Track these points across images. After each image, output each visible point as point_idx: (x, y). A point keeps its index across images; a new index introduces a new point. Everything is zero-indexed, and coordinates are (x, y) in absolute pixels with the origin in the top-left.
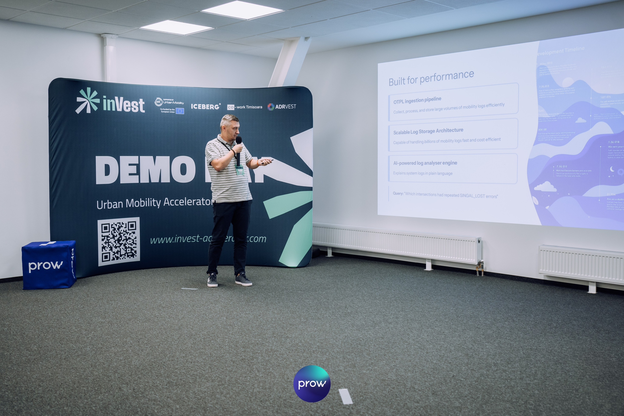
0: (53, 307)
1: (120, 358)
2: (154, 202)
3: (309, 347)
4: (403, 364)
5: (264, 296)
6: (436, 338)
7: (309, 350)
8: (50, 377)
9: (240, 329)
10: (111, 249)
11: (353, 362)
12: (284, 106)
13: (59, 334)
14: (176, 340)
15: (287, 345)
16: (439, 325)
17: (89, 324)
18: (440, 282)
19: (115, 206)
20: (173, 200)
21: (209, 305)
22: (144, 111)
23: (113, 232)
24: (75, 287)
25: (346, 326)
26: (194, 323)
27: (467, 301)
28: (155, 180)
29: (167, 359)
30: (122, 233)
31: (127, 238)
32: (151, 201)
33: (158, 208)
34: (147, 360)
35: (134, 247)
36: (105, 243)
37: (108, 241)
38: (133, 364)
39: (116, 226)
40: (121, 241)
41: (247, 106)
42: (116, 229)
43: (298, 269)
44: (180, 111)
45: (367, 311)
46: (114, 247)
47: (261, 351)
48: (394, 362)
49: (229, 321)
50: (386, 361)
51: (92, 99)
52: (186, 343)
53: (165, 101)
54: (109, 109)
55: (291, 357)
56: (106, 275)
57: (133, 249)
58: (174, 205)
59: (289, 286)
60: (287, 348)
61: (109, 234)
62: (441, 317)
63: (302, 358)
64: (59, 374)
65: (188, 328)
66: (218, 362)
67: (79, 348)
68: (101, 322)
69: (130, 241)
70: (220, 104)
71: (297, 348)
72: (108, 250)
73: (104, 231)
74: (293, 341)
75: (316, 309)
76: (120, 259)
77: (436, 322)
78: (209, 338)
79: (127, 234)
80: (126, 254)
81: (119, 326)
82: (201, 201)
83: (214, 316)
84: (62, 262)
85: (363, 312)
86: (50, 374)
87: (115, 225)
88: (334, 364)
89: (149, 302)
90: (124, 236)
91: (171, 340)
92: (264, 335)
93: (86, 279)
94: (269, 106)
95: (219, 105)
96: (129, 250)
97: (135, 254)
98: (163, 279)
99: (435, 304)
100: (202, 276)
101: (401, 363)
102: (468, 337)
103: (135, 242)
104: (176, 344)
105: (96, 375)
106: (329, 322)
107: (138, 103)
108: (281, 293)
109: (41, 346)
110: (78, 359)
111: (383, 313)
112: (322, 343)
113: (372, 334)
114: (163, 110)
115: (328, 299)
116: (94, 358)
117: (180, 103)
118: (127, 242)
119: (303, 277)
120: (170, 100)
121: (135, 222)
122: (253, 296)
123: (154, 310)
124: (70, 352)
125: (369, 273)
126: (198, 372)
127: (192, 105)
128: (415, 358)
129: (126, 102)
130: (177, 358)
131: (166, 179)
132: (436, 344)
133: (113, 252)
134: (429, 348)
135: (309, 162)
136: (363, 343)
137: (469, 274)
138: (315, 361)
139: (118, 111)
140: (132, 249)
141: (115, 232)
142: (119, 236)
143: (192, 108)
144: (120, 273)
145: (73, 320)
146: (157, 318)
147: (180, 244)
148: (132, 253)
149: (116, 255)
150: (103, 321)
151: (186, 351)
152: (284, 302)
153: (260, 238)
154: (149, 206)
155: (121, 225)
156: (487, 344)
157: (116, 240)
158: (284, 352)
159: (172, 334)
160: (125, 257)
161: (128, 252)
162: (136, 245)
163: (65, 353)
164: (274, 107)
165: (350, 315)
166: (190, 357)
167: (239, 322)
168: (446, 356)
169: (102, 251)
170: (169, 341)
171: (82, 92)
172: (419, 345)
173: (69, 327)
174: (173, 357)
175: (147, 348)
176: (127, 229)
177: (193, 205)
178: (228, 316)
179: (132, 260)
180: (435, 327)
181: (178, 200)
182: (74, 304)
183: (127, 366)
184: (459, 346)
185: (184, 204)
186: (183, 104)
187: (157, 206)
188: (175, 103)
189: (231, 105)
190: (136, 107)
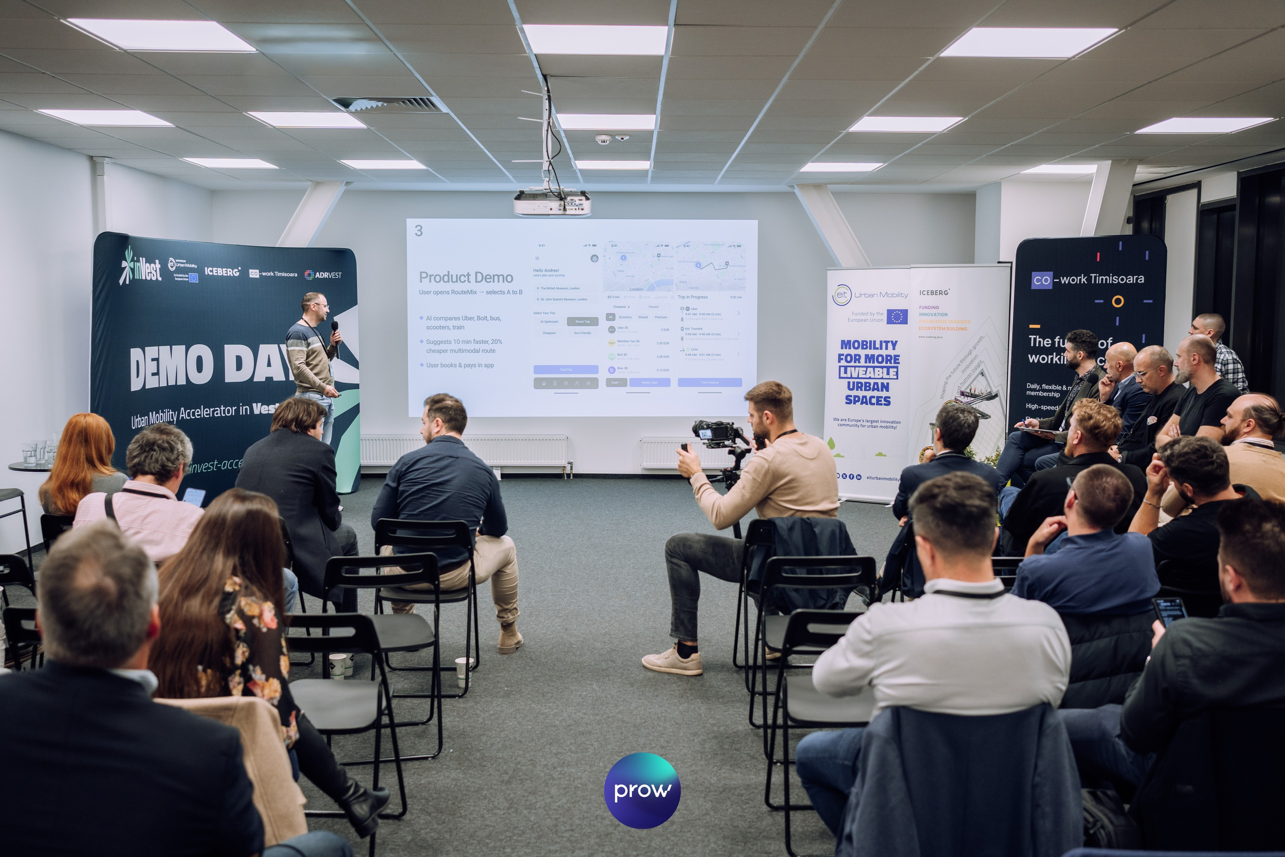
2: (171, 414)
12: (326, 274)
20: (189, 411)
22: (160, 279)
28: (172, 382)
32: (168, 413)
41: (276, 272)
44: (193, 277)
51: (130, 263)
70: (240, 268)
82: (221, 410)
94: (306, 274)
95: (239, 270)
114: (177, 277)
117: (193, 266)
120: (183, 261)
127: (206, 268)
129: (148, 265)
131: (182, 381)
143: (206, 274)
147: (194, 476)
164: (313, 276)
171: (126, 253)
177: (212, 416)
181: (194, 410)
185: (201, 415)
186: (196, 267)
187: (174, 421)
188: (188, 265)
189: (254, 271)
190: (154, 273)
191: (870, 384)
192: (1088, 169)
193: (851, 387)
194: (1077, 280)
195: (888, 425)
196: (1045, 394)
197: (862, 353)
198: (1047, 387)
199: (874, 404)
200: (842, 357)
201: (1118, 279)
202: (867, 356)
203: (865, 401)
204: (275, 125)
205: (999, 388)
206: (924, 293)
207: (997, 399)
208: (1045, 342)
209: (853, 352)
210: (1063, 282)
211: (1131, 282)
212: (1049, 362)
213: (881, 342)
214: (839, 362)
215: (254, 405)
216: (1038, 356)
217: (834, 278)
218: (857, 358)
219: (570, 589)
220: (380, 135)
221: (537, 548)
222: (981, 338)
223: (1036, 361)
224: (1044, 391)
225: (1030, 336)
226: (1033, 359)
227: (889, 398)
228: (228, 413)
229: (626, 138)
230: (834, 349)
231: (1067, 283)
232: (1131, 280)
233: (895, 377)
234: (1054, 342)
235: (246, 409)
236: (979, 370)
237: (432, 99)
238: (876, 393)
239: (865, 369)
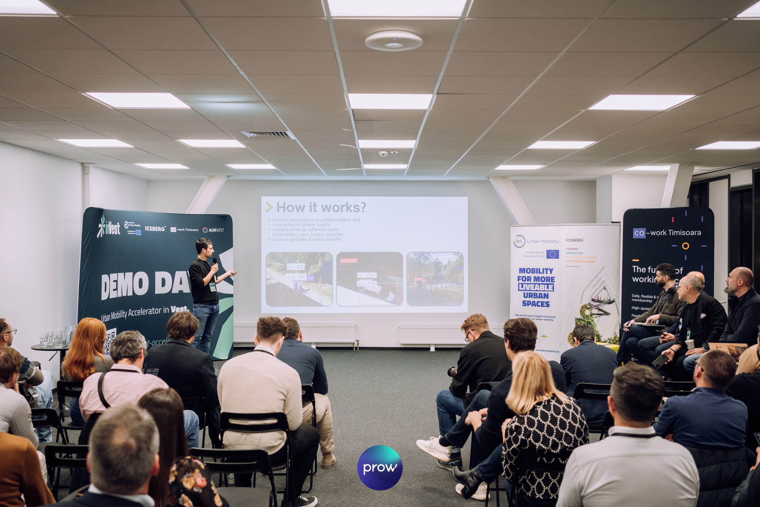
12: (215, 230)
19: (107, 319)
20: (134, 311)
22: (119, 234)
28: (124, 295)
32: (122, 313)
33: (126, 319)
41: (186, 229)
44: (138, 232)
51: (103, 224)
53: (130, 224)
70: (165, 227)
82: (152, 310)
94: (203, 230)
114: (129, 232)
117: (138, 225)
120: (133, 223)
127: (146, 227)
129: (113, 225)
131: (130, 294)
143: (146, 230)
154: (121, 317)
164: (208, 231)
171: (102, 219)
177: (147, 314)
181: (137, 311)
185: (140, 313)
186: (140, 226)
187: (125, 317)
188: (136, 225)
189: (173, 228)
190: (116, 230)
191: (537, 294)
192: (666, 168)
193: (526, 296)
194: (660, 233)
195: (548, 318)
196: (643, 301)
197: (532, 275)
198: (644, 297)
199: (539, 306)
200: (520, 278)
201: (685, 233)
202: (535, 277)
203: (534, 304)
204: (192, 146)
205: (615, 297)
206: (569, 240)
207: (614, 303)
208: (642, 270)
209: (526, 275)
210: (652, 235)
211: (693, 234)
212: (645, 282)
213: (543, 269)
214: (518, 281)
215: (172, 307)
216: (638, 278)
217: (515, 232)
218: (529, 279)
219: (366, 421)
220: (253, 151)
221: (343, 395)
222: (603, 267)
223: (637, 281)
224: (643, 299)
225: (633, 266)
226: (635, 279)
227: (549, 302)
228: (157, 312)
229: (396, 153)
230: (515, 273)
231: (654, 235)
232: (693, 233)
233: (552, 290)
234: (647, 270)
235: (167, 310)
236: (603, 286)
237: (287, 132)
238: (541, 300)
239: (534, 285)
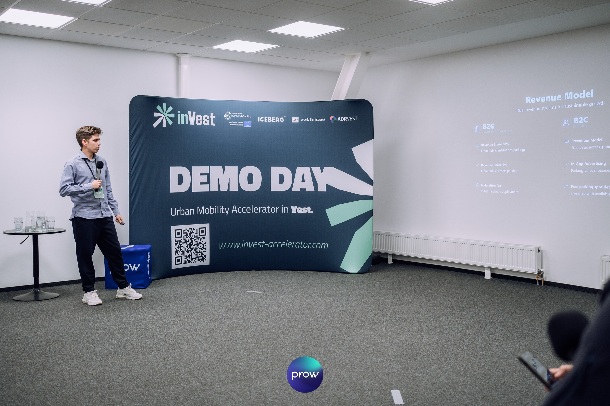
0: (131, 306)
1: (190, 354)
2: (223, 209)
3: (365, 350)
4: (455, 368)
5: (324, 300)
6: (490, 345)
7: (365, 353)
8: (128, 368)
9: (300, 331)
10: (183, 253)
11: (406, 365)
12: (345, 118)
13: (137, 330)
14: (241, 339)
15: (345, 347)
16: (494, 332)
17: (163, 323)
18: (499, 290)
19: (187, 213)
20: (241, 208)
21: (272, 308)
22: (214, 125)
23: (185, 237)
24: (151, 287)
25: (401, 331)
26: (258, 324)
27: (525, 310)
28: (224, 188)
29: (232, 356)
30: (194, 238)
31: (198, 243)
32: (220, 208)
33: (227, 215)
34: (214, 356)
35: (204, 252)
36: (177, 247)
37: (181, 246)
38: (201, 360)
39: (188, 232)
40: (193, 246)
41: (311, 118)
42: (188, 235)
43: (359, 275)
44: (247, 123)
45: (423, 317)
46: (186, 251)
47: (319, 352)
48: (446, 366)
49: (290, 323)
50: (439, 366)
51: (168, 114)
52: (249, 343)
53: (234, 115)
54: (183, 123)
55: (348, 358)
56: (178, 277)
57: (204, 253)
58: (241, 212)
59: (349, 291)
60: (344, 350)
61: (182, 239)
62: (497, 325)
63: (358, 360)
64: (136, 366)
65: (252, 329)
66: (279, 361)
67: (154, 343)
68: (174, 321)
69: (200, 246)
71: (354, 350)
72: (180, 254)
73: (177, 236)
74: (350, 343)
75: (374, 314)
76: (192, 262)
77: (491, 329)
78: (271, 338)
79: (198, 239)
80: (197, 258)
81: (189, 325)
82: (267, 209)
83: (277, 318)
84: (139, 265)
85: (419, 318)
86: (128, 366)
87: (187, 230)
88: (388, 367)
89: (217, 304)
90: (195, 241)
91: (236, 339)
92: (323, 337)
93: (160, 280)
94: (331, 119)
95: (284, 118)
96: (199, 255)
97: (205, 258)
98: (230, 283)
99: (491, 312)
100: (267, 280)
101: (454, 368)
102: (523, 345)
103: (205, 247)
104: (240, 343)
105: (168, 369)
106: (386, 326)
107: (209, 117)
108: (341, 297)
109: (120, 341)
110: (153, 354)
111: (439, 319)
112: (377, 346)
113: (427, 340)
114: (232, 124)
115: (386, 305)
116: (167, 353)
117: (248, 116)
118: (198, 246)
119: (363, 283)
120: (239, 114)
121: (205, 228)
122: (314, 300)
123: (222, 311)
124: (146, 347)
125: (428, 280)
126: (260, 369)
127: (259, 118)
128: (467, 363)
130: (241, 356)
131: (234, 188)
132: (490, 351)
133: (185, 256)
134: (482, 355)
135: (370, 172)
136: (417, 347)
137: (529, 284)
138: (370, 363)
139: (190, 124)
140: (202, 254)
141: (187, 238)
142: (191, 241)
143: (259, 121)
144: (191, 275)
145: (148, 318)
146: (224, 318)
147: (246, 249)
148: (202, 257)
149: (188, 258)
150: (175, 319)
151: (250, 349)
152: (344, 306)
153: (322, 244)
154: (218, 213)
155: (193, 231)
156: (541, 352)
157: (187, 245)
158: (341, 354)
159: (237, 333)
160: (196, 261)
161: (198, 256)
162: (206, 249)
163: (142, 347)
164: (336, 120)
165: (406, 320)
166: (253, 355)
167: (300, 324)
168: (498, 363)
169: (175, 255)
170: (235, 340)
171: (159, 108)
172: (472, 351)
173: (144, 325)
174: (238, 354)
175: (215, 345)
176: (198, 234)
177: (259, 212)
178: (290, 318)
179: (201, 263)
180: (490, 334)
181: (245, 208)
182: (150, 304)
183: (196, 361)
184: (513, 353)
185: (251, 211)
186: (250, 117)
187: (226, 213)
188: (244, 116)
189: (295, 118)
190: (208, 122)
215: (292, 207)
228: (273, 211)
235: (286, 209)
